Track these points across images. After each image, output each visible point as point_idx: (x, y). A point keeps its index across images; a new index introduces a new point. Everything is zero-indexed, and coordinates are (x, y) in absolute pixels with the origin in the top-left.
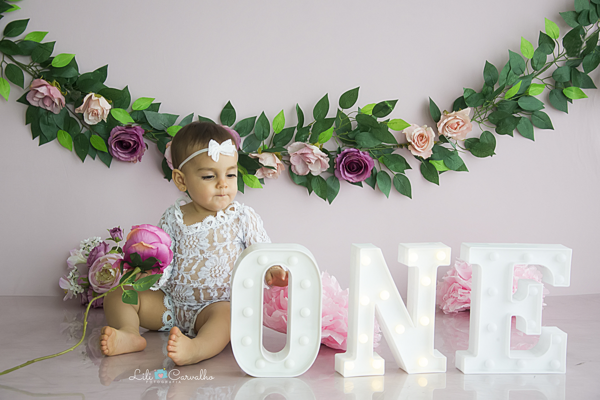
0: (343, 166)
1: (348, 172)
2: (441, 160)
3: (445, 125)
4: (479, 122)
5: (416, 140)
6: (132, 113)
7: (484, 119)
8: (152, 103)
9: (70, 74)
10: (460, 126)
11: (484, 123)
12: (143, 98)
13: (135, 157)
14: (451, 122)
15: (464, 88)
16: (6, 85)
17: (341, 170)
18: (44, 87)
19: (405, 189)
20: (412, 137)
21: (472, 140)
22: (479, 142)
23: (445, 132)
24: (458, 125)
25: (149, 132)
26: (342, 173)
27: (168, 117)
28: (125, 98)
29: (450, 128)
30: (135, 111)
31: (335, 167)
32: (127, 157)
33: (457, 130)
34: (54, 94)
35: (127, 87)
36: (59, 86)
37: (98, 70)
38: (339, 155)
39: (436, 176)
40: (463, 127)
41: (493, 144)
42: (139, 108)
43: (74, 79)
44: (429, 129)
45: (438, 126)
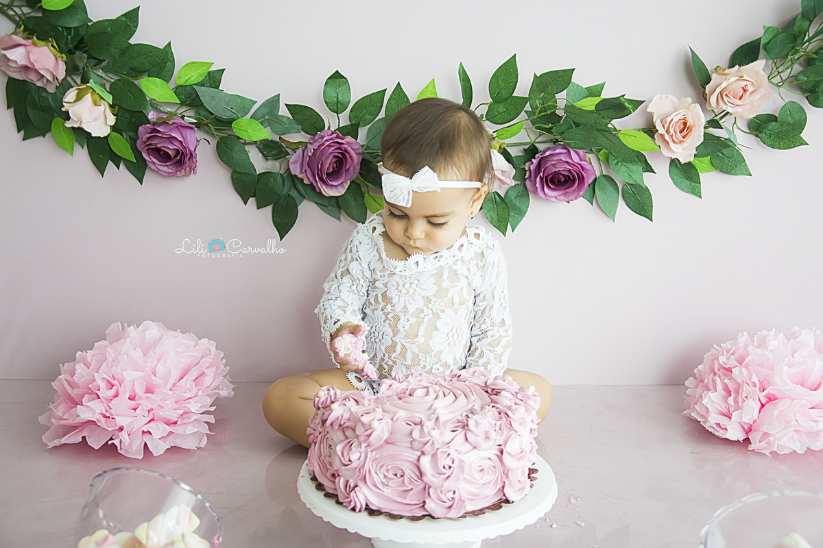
0: (541, 179)
1: (549, 187)
2: (707, 155)
3: (722, 91)
4: (777, 85)
5: (672, 132)
6: (178, 90)
7: (788, 77)
8: (211, 69)
9: (74, 23)
10: (748, 93)
11: (787, 87)
12: (193, 63)
13: (183, 171)
14: (733, 87)
15: (764, 27)
17: (538, 185)
18: (21, 50)
19: (641, 203)
20: (666, 126)
21: (761, 118)
22: (776, 121)
23: (720, 104)
24: (745, 91)
25: (206, 125)
26: (539, 190)
27: (239, 101)
28: (166, 63)
29: (731, 97)
30: (182, 86)
31: (526, 177)
32: (170, 171)
33: (742, 100)
34: (36, 62)
35: (170, 43)
36: (55, 45)
37: (124, 15)
38: (533, 160)
39: (696, 182)
40: (754, 94)
41: (800, 125)
42: (189, 79)
43: (80, 29)
44: (695, 107)
45: (707, 92)
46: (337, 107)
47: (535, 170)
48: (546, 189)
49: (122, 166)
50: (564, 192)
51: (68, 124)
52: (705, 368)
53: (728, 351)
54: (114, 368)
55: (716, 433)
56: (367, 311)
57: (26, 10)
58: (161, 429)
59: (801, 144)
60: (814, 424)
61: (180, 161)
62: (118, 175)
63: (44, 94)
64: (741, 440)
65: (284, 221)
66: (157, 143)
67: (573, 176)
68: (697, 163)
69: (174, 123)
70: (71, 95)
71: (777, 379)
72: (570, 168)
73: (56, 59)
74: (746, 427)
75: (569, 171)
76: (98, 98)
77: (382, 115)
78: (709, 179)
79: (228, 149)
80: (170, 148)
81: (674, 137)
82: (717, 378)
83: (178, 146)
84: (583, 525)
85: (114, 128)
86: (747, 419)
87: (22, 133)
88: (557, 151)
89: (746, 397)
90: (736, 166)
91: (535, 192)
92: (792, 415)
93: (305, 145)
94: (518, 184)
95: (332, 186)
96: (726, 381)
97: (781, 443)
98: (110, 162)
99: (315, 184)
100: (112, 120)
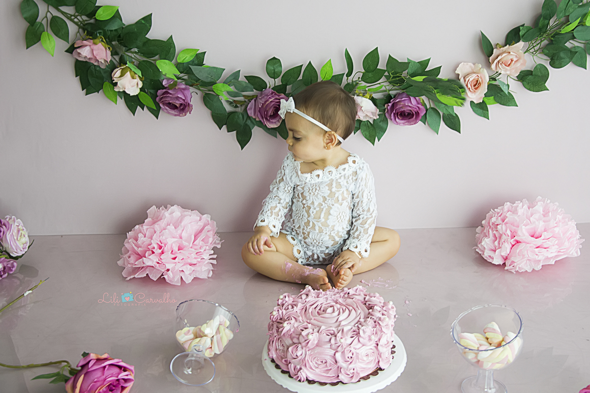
0: (394, 114)
1: (398, 118)
2: (492, 96)
3: (499, 62)
4: (532, 53)
5: (469, 85)
6: (178, 66)
7: (539, 49)
8: (198, 53)
9: (114, 27)
10: (513, 62)
11: (539, 55)
12: (187, 49)
13: (184, 113)
14: (505, 59)
16: (51, 40)
18: (88, 48)
19: (454, 123)
20: (466, 82)
21: (526, 72)
22: (532, 74)
23: (498, 69)
24: (512, 60)
25: (196, 85)
26: (393, 120)
27: (215, 70)
28: (170, 49)
29: (504, 65)
30: (180, 63)
32: (176, 113)
33: (510, 66)
34: (97, 55)
35: (171, 36)
36: (104, 40)
37: (143, 19)
38: (390, 104)
39: (486, 110)
40: (517, 63)
41: (546, 77)
42: (184, 60)
43: (119, 31)
44: (483, 70)
45: (490, 61)
46: (273, 75)
47: (391, 108)
48: (397, 119)
49: (145, 108)
50: (407, 120)
51: (116, 90)
52: (486, 223)
53: (498, 213)
54: (161, 237)
55: (488, 261)
56: (294, 200)
57: (84, 18)
58: (189, 269)
59: (545, 90)
60: (537, 256)
61: (183, 108)
62: (143, 114)
63: (98, 69)
64: (501, 264)
65: (244, 139)
66: (168, 100)
67: (413, 113)
68: (486, 100)
69: (179, 88)
70: (117, 73)
71: (519, 233)
72: (411, 109)
73: (106, 49)
74: (505, 257)
75: (411, 110)
76: (133, 73)
77: (301, 78)
78: (494, 108)
79: (209, 100)
80: (177, 103)
81: (471, 89)
82: (490, 231)
83: (182, 102)
84: (411, 315)
85: (141, 89)
86: (504, 254)
87: (85, 90)
88: (403, 99)
89: (504, 241)
90: (509, 101)
91: (391, 119)
92: (526, 252)
93: (256, 98)
94: (381, 114)
95: (272, 122)
96: (495, 232)
97: (520, 266)
98: (138, 107)
99: (262, 121)
100: (141, 85)
